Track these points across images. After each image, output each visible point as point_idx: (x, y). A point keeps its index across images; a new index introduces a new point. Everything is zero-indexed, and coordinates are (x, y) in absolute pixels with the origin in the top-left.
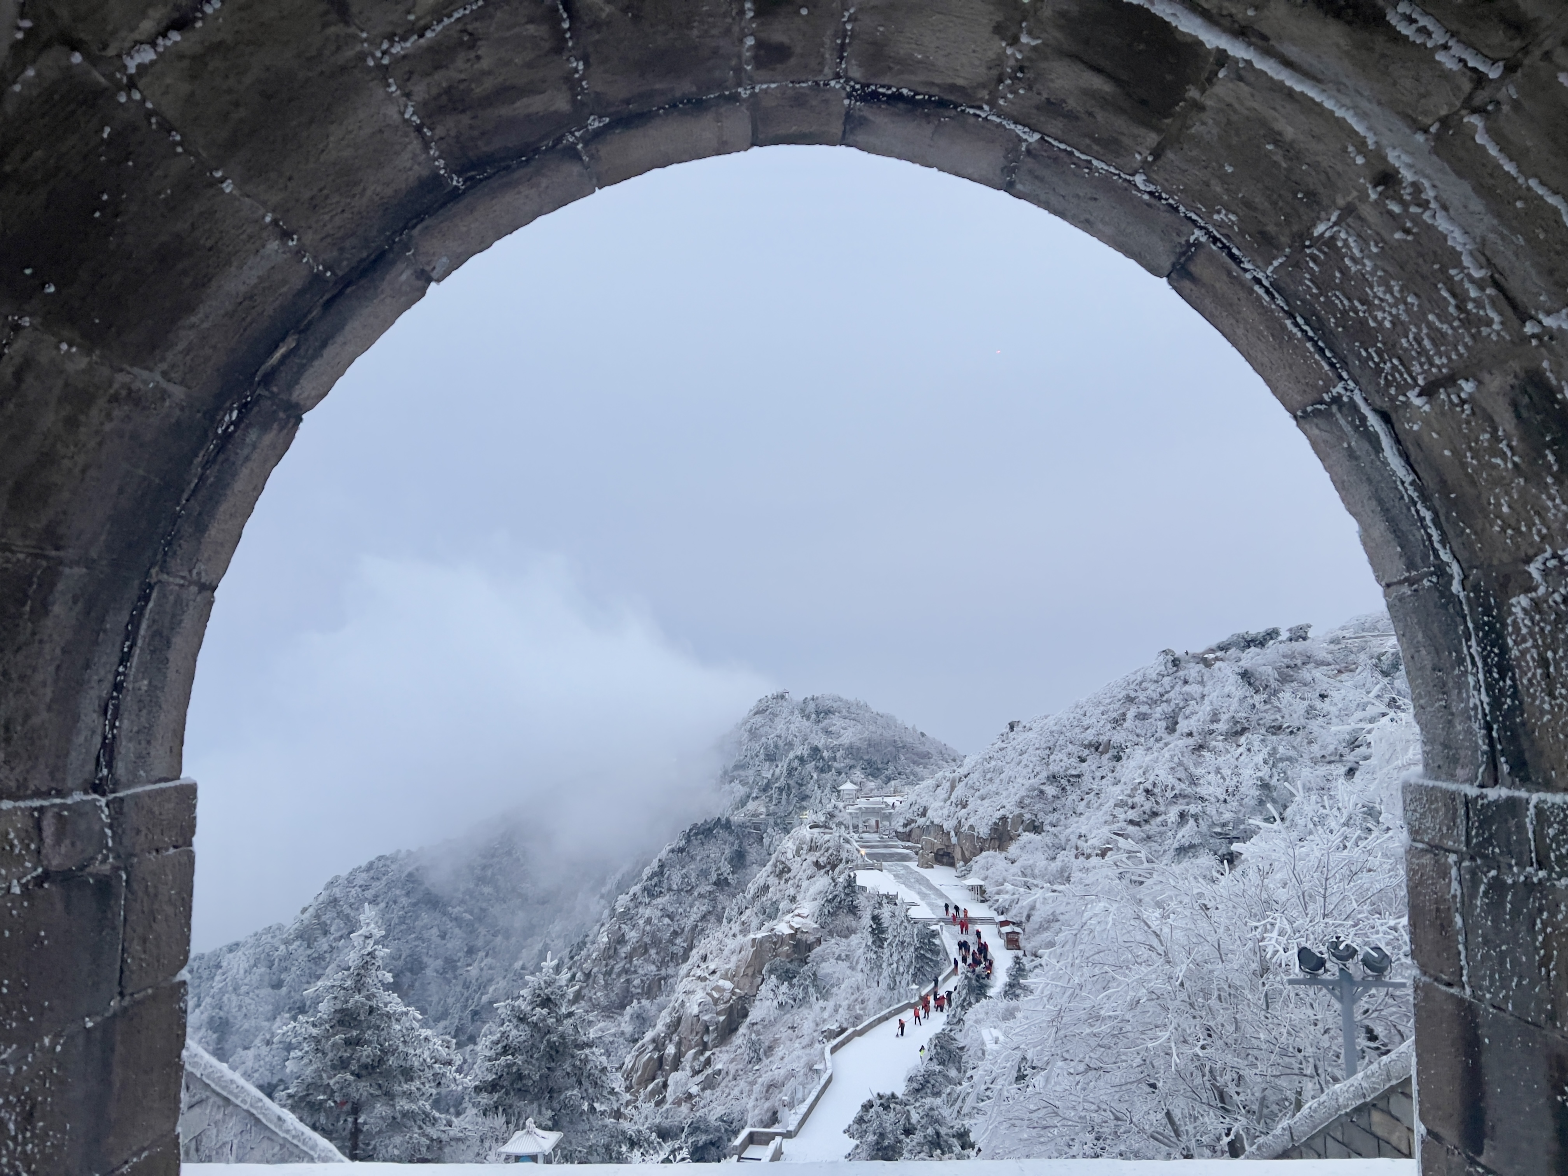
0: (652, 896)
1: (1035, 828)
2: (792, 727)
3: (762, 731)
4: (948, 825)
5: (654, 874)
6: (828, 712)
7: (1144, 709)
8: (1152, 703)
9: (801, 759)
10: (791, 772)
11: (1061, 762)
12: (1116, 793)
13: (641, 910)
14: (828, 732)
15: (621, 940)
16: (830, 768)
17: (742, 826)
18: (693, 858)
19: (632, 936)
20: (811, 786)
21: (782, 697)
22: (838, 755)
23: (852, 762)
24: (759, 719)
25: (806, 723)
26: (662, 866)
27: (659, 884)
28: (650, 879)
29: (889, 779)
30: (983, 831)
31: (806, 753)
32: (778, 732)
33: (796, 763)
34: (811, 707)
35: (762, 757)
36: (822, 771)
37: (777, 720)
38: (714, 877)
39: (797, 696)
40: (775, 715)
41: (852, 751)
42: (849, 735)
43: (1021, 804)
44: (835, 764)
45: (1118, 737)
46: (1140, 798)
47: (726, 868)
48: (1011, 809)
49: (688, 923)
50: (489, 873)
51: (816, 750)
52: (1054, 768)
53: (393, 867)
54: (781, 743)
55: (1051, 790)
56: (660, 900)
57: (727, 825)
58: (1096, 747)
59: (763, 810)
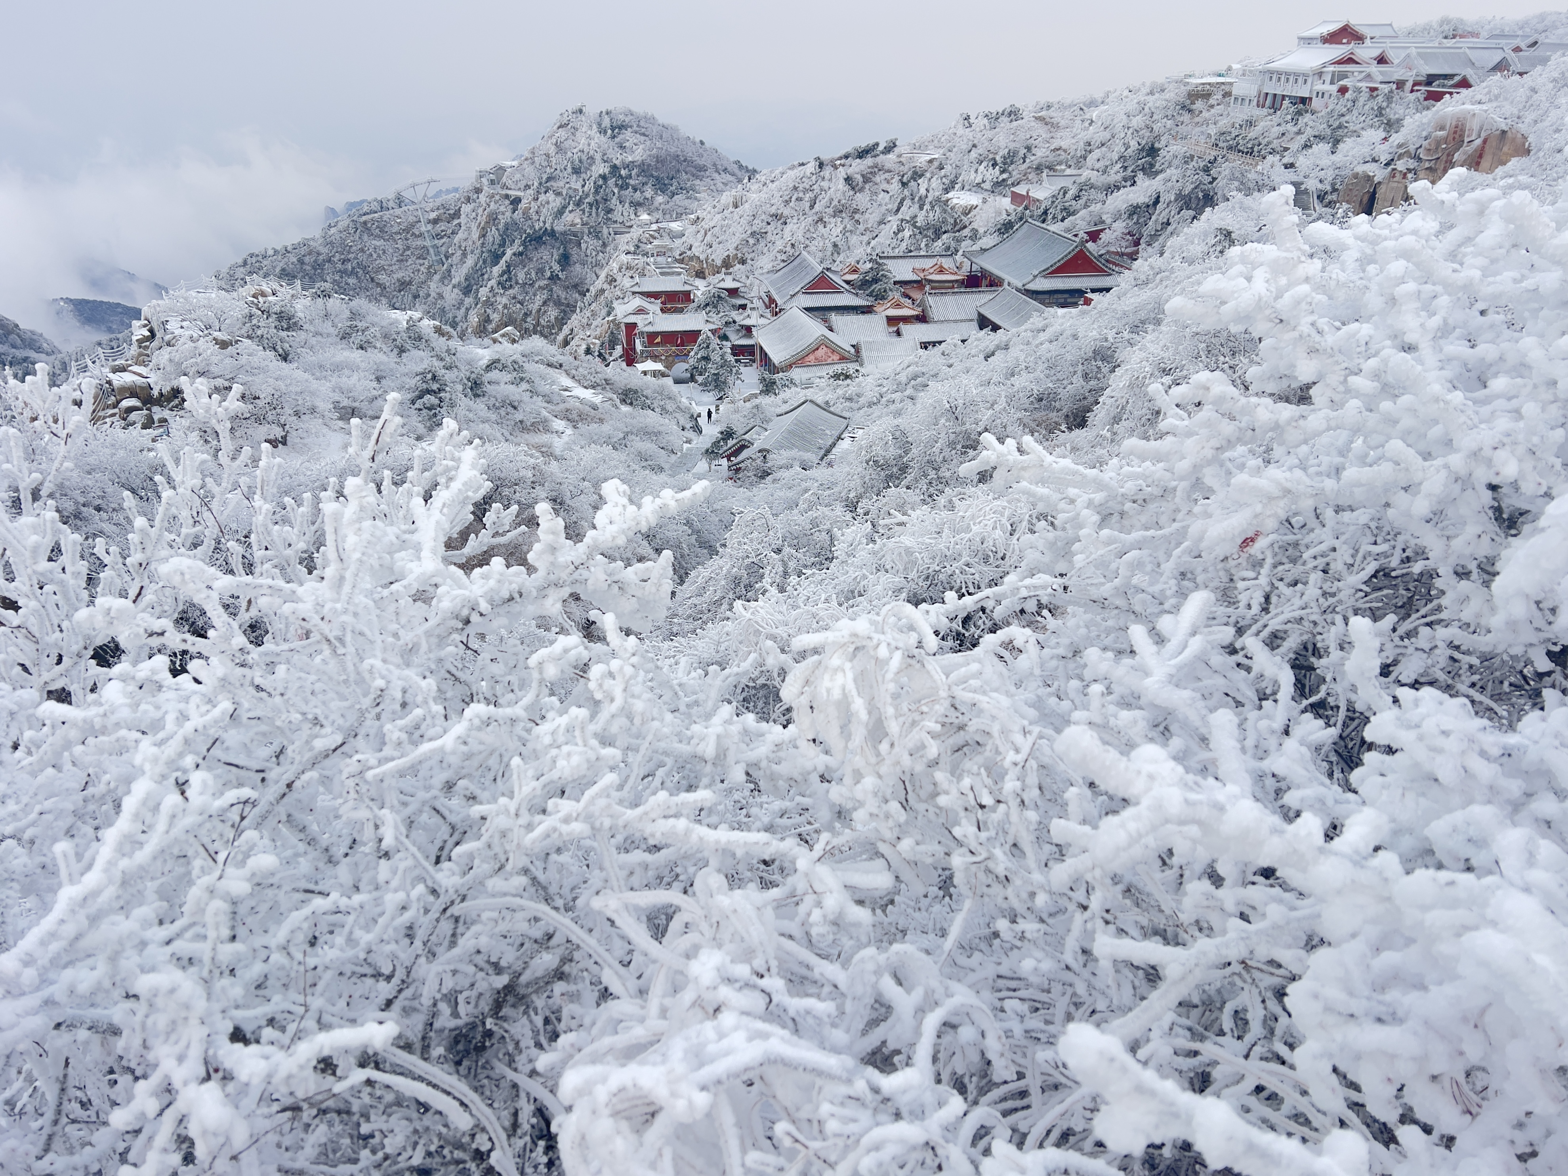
0: (504, 288)
1: (743, 262)
2: (593, 143)
3: (567, 144)
4: (702, 257)
5: (504, 273)
6: (622, 127)
7: (801, 195)
8: (805, 191)
9: (604, 177)
10: (597, 188)
11: (758, 225)
12: (779, 245)
13: (498, 299)
14: (622, 147)
15: (488, 320)
16: (628, 185)
17: (564, 234)
18: (531, 260)
19: (495, 317)
20: (614, 201)
21: (581, 111)
22: (634, 173)
23: (645, 180)
24: (562, 133)
25: (603, 139)
26: (508, 266)
27: (510, 279)
28: (501, 275)
29: (673, 194)
30: (719, 262)
31: (607, 170)
32: (581, 147)
33: (601, 182)
34: (606, 122)
35: (569, 170)
36: (621, 188)
37: (578, 134)
38: (548, 274)
39: (592, 110)
40: (576, 129)
41: (644, 169)
42: (639, 153)
43: (737, 249)
44: (632, 182)
45: (786, 212)
46: (788, 249)
47: (556, 267)
48: (732, 252)
49: (534, 307)
50: (349, 267)
51: (615, 168)
52: (754, 228)
53: (265, 262)
54: (584, 158)
55: (752, 241)
56: (511, 292)
57: (552, 233)
58: (776, 216)
59: (578, 221)
